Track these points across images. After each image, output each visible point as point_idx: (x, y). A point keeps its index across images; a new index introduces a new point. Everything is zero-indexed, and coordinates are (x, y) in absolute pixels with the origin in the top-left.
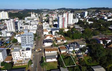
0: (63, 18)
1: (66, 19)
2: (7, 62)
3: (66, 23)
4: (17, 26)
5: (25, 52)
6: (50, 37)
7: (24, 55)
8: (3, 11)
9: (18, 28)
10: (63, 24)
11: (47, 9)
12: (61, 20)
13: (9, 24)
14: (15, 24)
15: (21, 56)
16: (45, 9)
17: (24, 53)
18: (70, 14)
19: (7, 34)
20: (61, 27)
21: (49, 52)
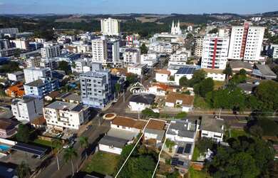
0: (213, 41)
1: (223, 43)
2: (34, 125)
3: (222, 54)
4: (112, 53)
5: (67, 114)
6: (158, 90)
7: (66, 120)
8: (110, 19)
9: (112, 57)
10: (214, 56)
11: (230, 14)
12: (209, 46)
13: (97, 46)
14: (108, 49)
15: (59, 120)
16: (224, 14)
17: (65, 115)
18: (252, 29)
19: (84, 67)
20: (207, 65)
21: (121, 127)
